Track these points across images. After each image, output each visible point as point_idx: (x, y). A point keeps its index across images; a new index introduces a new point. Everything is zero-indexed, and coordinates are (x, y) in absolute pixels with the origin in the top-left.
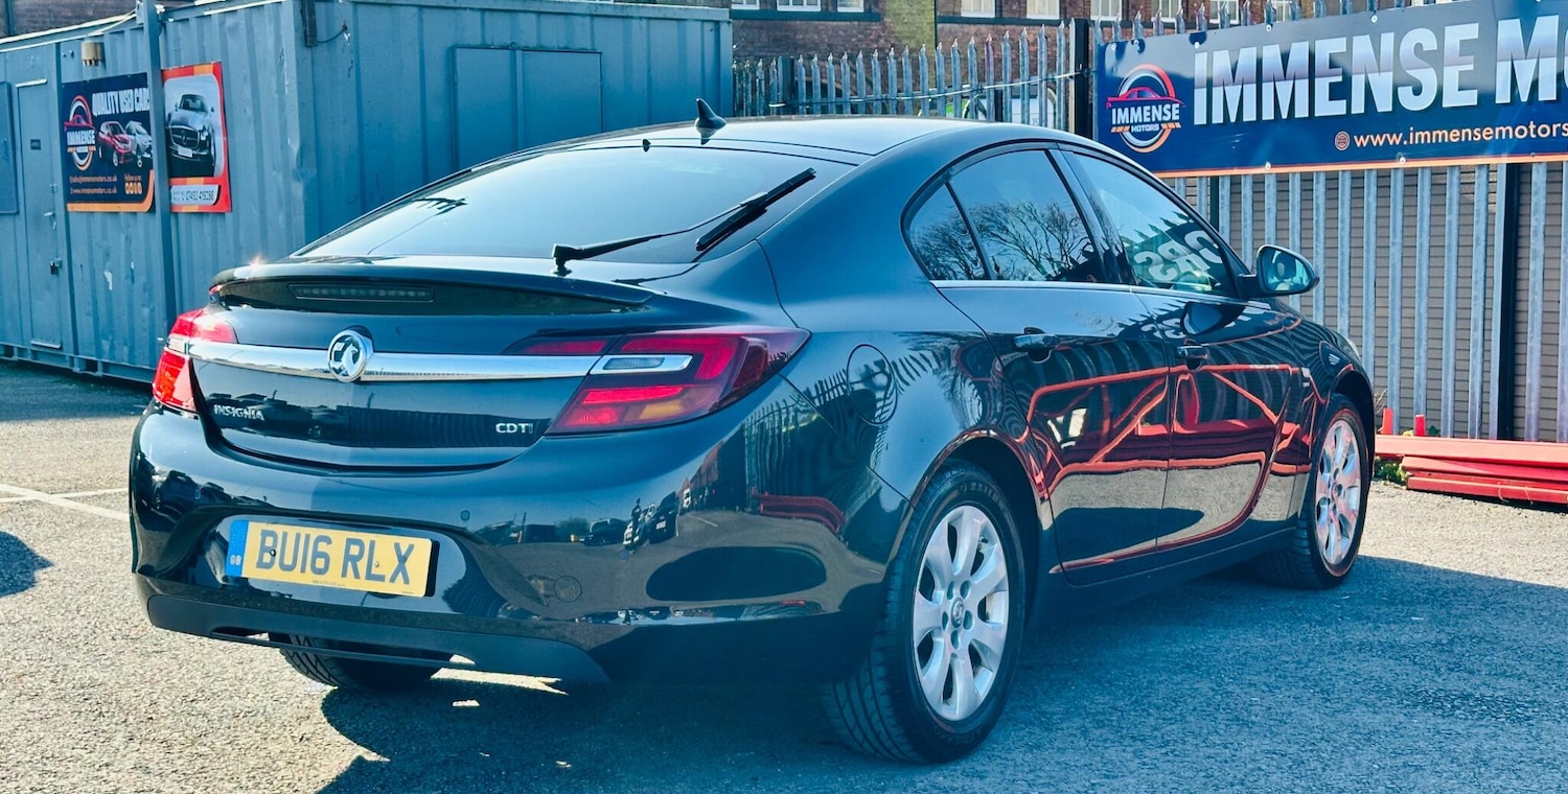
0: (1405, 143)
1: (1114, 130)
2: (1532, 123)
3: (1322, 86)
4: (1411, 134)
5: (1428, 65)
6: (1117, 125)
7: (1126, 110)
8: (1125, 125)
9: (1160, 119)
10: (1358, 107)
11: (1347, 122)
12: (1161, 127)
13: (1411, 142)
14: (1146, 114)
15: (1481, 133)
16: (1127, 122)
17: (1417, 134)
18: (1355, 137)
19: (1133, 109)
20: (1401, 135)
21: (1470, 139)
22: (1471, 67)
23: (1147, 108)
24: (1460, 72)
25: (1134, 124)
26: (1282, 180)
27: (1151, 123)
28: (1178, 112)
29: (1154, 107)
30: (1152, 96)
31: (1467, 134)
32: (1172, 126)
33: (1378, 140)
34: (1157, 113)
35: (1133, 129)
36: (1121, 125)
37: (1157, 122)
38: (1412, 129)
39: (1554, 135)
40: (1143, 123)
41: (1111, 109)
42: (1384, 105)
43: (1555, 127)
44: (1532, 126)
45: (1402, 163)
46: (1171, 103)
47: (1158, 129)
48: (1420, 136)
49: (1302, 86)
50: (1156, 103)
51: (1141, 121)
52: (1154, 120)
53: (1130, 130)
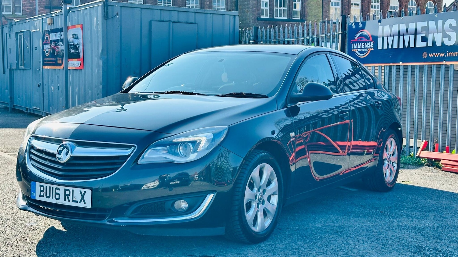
0: (445, 56)
1: (353, 50)
3: (419, 37)
4: (447, 53)
5: (453, 31)
6: (354, 49)
7: (357, 44)
8: (356, 49)
9: (367, 47)
10: (430, 44)
11: (427, 49)
12: (367, 50)
13: (447, 56)
14: (363, 45)
16: (357, 48)
17: (449, 53)
18: (429, 54)
19: (359, 44)
20: (444, 53)
23: (363, 43)
25: (359, 49)
26: (405, 68)
27: (364, 48)
28: (373, 45)
29: (365, 43)
30: (365, 40)
32: (371, 49)
33: (437, 55)
34: (366, 45)
36: (355, 49)
37: (366, 48)
38: (448, 52)
40: (362, 48)
41: (352, 44)
42: (439, 44)
45: (444, 63)
46: (371, 42)
47: (366, 50)
48: (450, 54)
49: (413, 37)
50: (366, 42)
51: (361, 48)
52: (365, 47)
53: (358, 50)
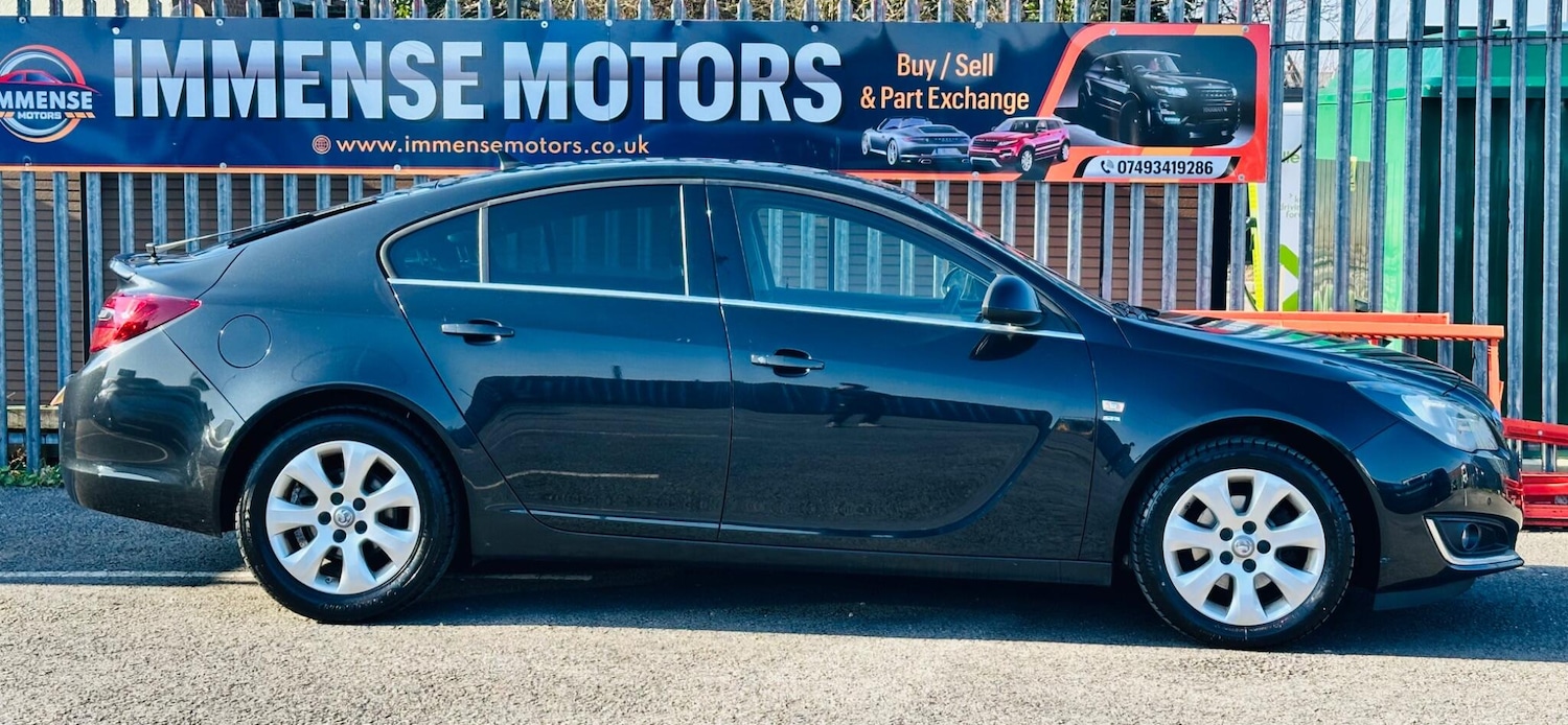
0: (400, 150)
2: (542, 139)
3: (294, 89)
4: (407, 143)
5: (424, 77)
7: (9, 93)
8: (8, 110)
9: (62, 106)
10: (340, 111)
11: (327, 125)
12: (64, 117)
13: (407, 150)
14: (42, 100)
15: (489, 145)
16: (11, 107)
17: (414, 143)
18: (338, 142)
19: (19, 93)
20: (394, 143)
21: (476, 151)
22: (475, 83)
23: (40, 94)
24: (463, 87)
25: (22, 110)
27: (49, 110)
28: (90, 100)
29: (53, 94)
30: (51, 81)
31: (473, 146)
32: (81, 115)
33: (366, 146)
34: (57, 100)
35: (20, 115)
37: (57, 109)
38: (407, 137)
39: (565, 151)
40: (36, 109)
42: (372, 110)
43: (566, 144)
44: (543, 143)
45: (395, 170)
46: (80, 90)
47: (60, 117)
48: (417, 145)
49: (268, 85)
50: (57, 89)
51: (32, 107)
52: (53, 107)
53: (15, 117)
